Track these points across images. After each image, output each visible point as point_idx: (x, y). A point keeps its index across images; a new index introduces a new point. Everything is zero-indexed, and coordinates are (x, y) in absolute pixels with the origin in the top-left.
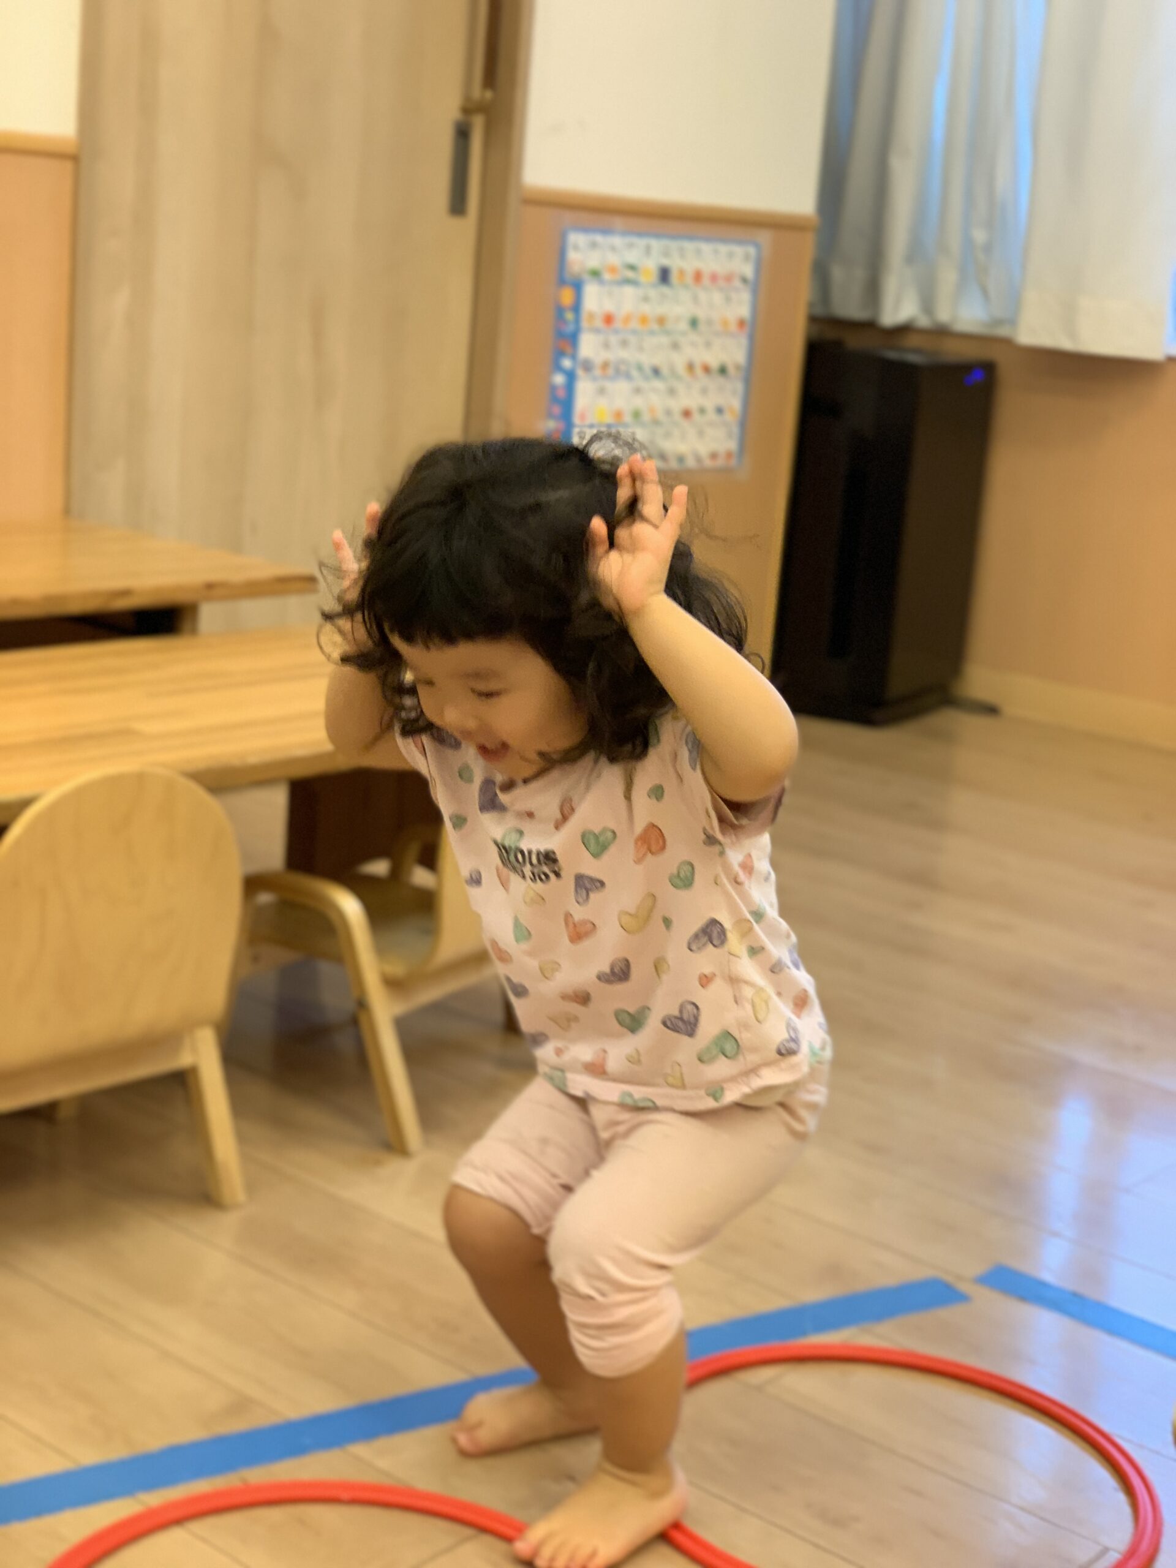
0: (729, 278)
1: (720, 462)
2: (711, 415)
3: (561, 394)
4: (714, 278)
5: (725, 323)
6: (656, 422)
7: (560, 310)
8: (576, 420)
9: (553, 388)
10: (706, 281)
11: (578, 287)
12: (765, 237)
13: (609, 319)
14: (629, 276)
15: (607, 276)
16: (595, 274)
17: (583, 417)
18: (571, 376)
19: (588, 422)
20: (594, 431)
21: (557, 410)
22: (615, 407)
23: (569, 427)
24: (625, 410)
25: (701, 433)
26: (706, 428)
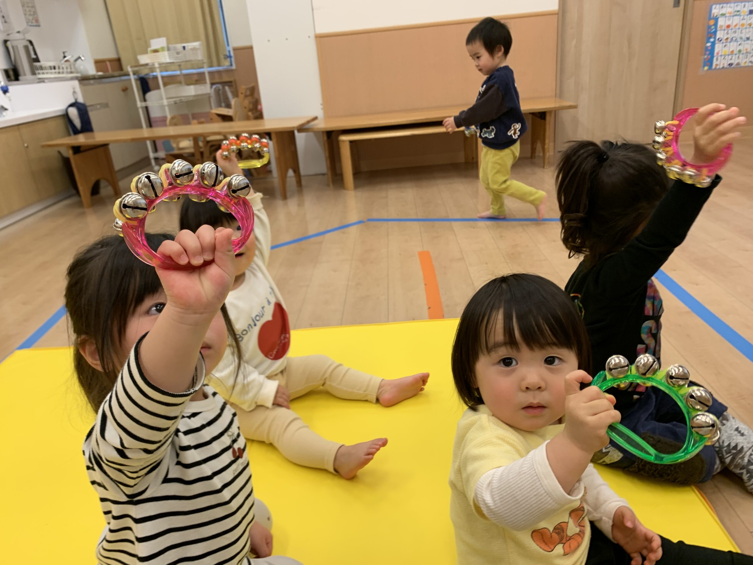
3: (710, 48)
6: (747, 53)
7: (709, 27)
8: (715, 54)
9: (707, 47)
11: (716, 19)
13: (728, 26)
14: (737, 13)
15: (728, 15)
16: (723, 15)
17: (718, 54)
18: (713, 44)
19: (720, 54)
20: (723, 57)
21: (708, 53)
22: (731, 50)
23: (713, 57)
24: (735, 50)
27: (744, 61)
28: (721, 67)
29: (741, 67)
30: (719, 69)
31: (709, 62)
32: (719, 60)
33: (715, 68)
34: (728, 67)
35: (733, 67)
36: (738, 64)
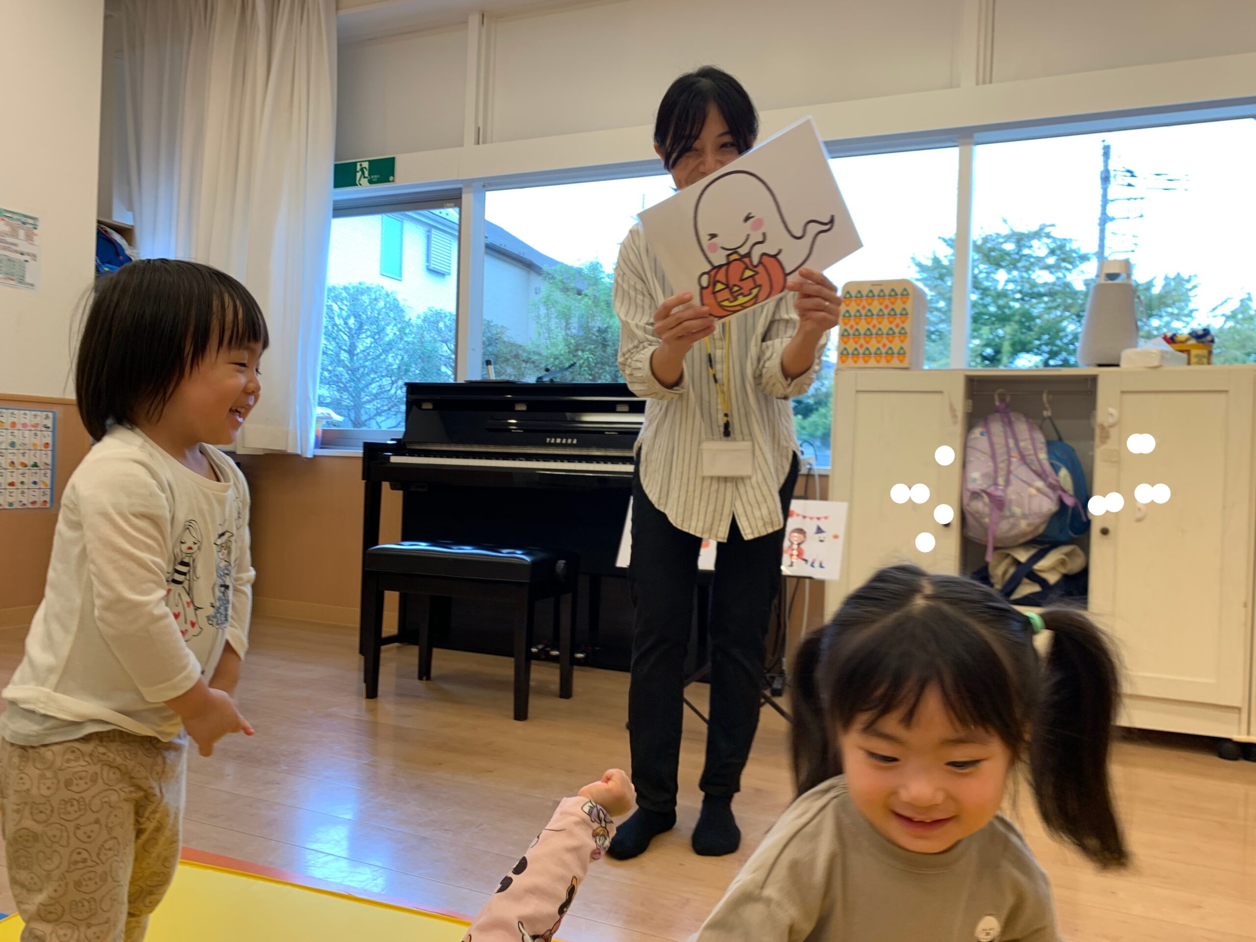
0: (36, 426)
1: (37, 506)
2: (29, 485)
4: (25, 425)
5: (35, 445)
10: (19, 426)
12: (59, 410)
25: (23, 493)
26: (26, 491)
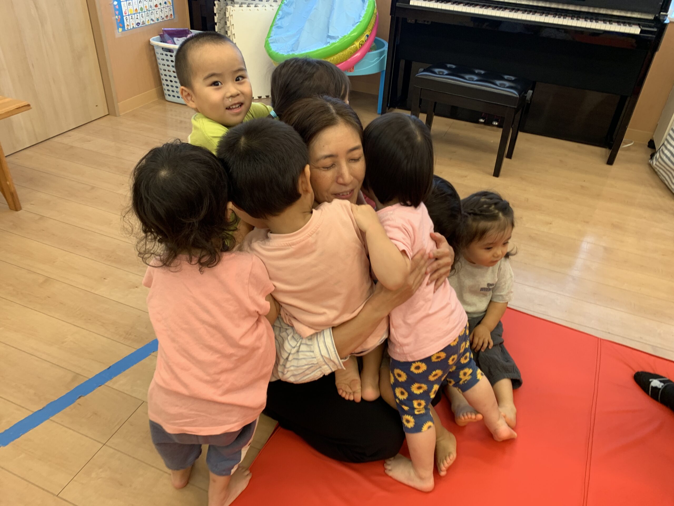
1: (169, 18)
2: (163, 5)
3: (117, 7)
6: (147, 10)
8: (124, 15)
9: (115, 6)
17: (126, 14)
18: (119, 2)
19: (127, 14)
20: (130, 16)
21: (117, 12)
22: (135, 9)
23: (122, 17)
24: (138, 9)
25: (162, 11)
26: (163, 9)
27: (147, 20)
28: (132, 28)
29: (146, 25)
30: (131, 29)
31: (121, 23)
32: (128, 20)
33: (128, 28)
34: (137, 26)
35: (141, 26)
36: (143, 23)
